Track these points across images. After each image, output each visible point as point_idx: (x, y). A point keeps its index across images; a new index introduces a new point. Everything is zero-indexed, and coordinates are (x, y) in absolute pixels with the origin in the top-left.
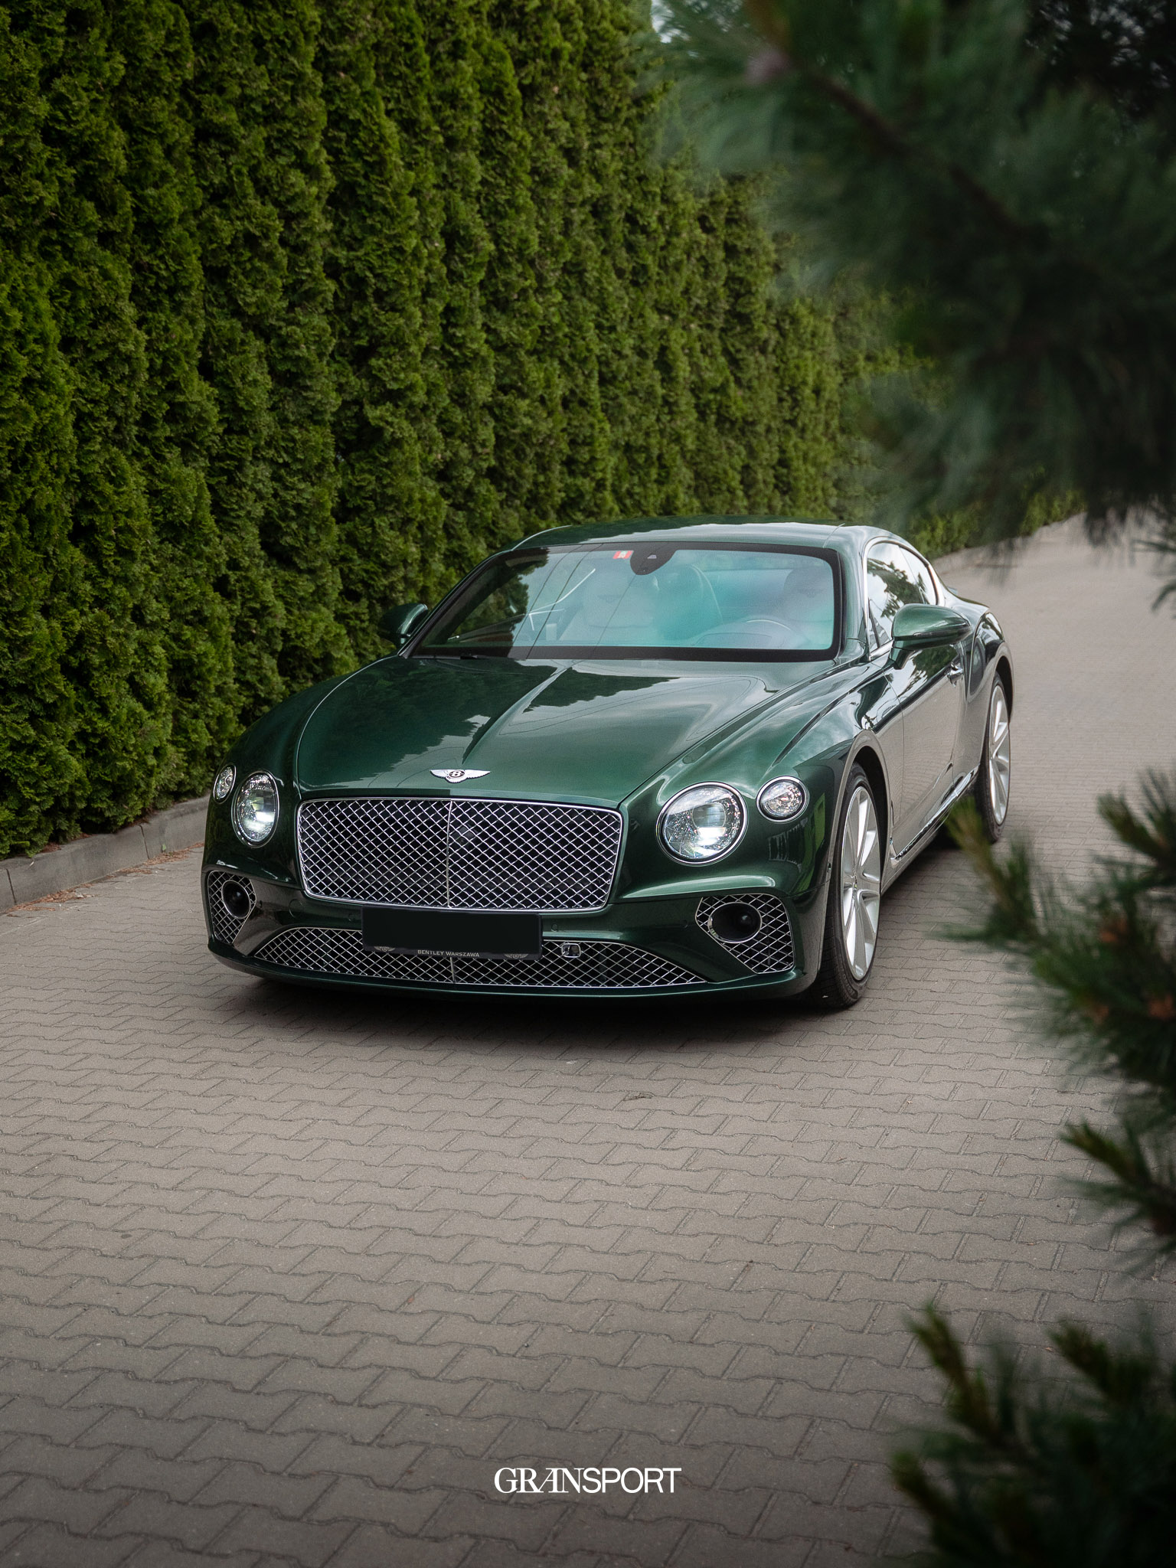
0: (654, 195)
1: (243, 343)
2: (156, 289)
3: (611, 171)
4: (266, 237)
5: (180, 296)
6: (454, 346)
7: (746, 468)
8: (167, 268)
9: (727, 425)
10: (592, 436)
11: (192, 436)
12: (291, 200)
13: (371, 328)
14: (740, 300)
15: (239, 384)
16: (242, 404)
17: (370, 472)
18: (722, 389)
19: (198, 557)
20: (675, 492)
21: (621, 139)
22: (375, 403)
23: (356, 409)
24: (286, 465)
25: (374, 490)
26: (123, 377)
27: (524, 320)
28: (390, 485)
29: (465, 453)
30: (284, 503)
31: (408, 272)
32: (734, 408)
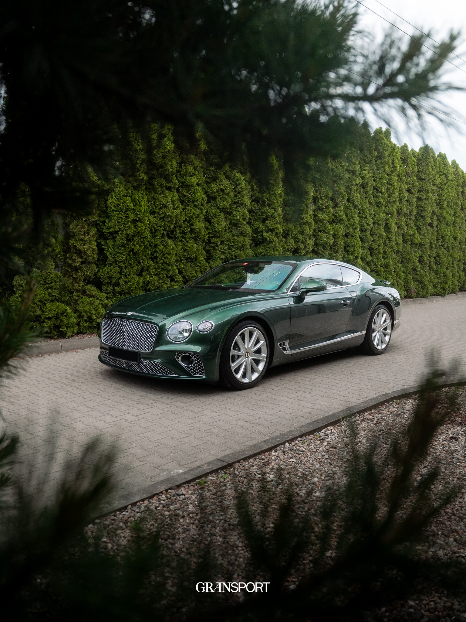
0: (384, 183)
1: (219, 215)
2: (189, 201)
3: (367, 177)
4: (226, 189)
5: (195, 203)
6: (301, 219)
7: (421, 257)
8: (192, 196)
9: (414, 245)
10: (354, 245)
11: (198, 237)
12: (237, 181)
13: (266, 213)
14: (422, 212)
15: (216, 225)
16: (216, 230)
17: (264, 249)
18: (413, 235)
19: (197, 266)
20: (389, 261)
21: (373, 168)
22: (266, 232)
23: (261, 233)
24: (232, 246)
25: (265, 254)
26: (169, 221)
27: (327, 213)
28: (269, 252)
29: (302, 246)
30: (232, 255)
31: (277, 199)
32: (416, 241)
